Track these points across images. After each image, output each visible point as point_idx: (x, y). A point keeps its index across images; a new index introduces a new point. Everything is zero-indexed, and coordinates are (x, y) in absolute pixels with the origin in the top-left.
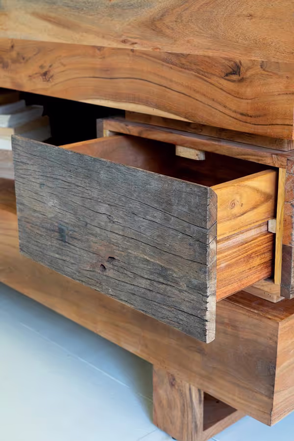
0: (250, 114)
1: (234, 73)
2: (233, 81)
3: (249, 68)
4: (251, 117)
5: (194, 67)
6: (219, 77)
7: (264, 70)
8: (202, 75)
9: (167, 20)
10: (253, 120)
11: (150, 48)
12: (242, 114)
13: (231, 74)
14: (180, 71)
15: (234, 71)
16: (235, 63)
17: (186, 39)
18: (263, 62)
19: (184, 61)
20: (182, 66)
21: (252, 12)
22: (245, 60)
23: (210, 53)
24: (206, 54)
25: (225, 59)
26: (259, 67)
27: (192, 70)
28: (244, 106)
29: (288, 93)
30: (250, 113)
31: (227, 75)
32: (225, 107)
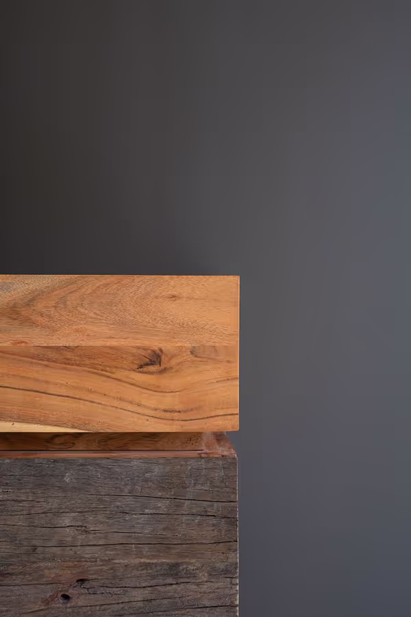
0: (178, 410)
1: (152, 363)
2: (152, 373)
3: (173, 356)
4: (179, 412)
5: (87, 362)
6: (129, 370)
7: (196, 356)
8: (102, 370)
9: (40, 306)
10: (183, 416)
11: (9, 343)
12: (165, 411)
13: (147, 364)
14: (65, 369)
15: (151, 360)
16: (154, 351)
17: (74, 327)
18: (194, 347)
19: (69, 355)
20: (68, 362)
21: (175, 293)
22: (167, 346)
23: (114, 343)
24: (108, 344)
25: (138, 348)
26: (189, 353)
27: (85, 365)
28: (168, 401)
29: (229, 378)
30: (177, 408)
31: (141, 367)
32: (139, 405)
